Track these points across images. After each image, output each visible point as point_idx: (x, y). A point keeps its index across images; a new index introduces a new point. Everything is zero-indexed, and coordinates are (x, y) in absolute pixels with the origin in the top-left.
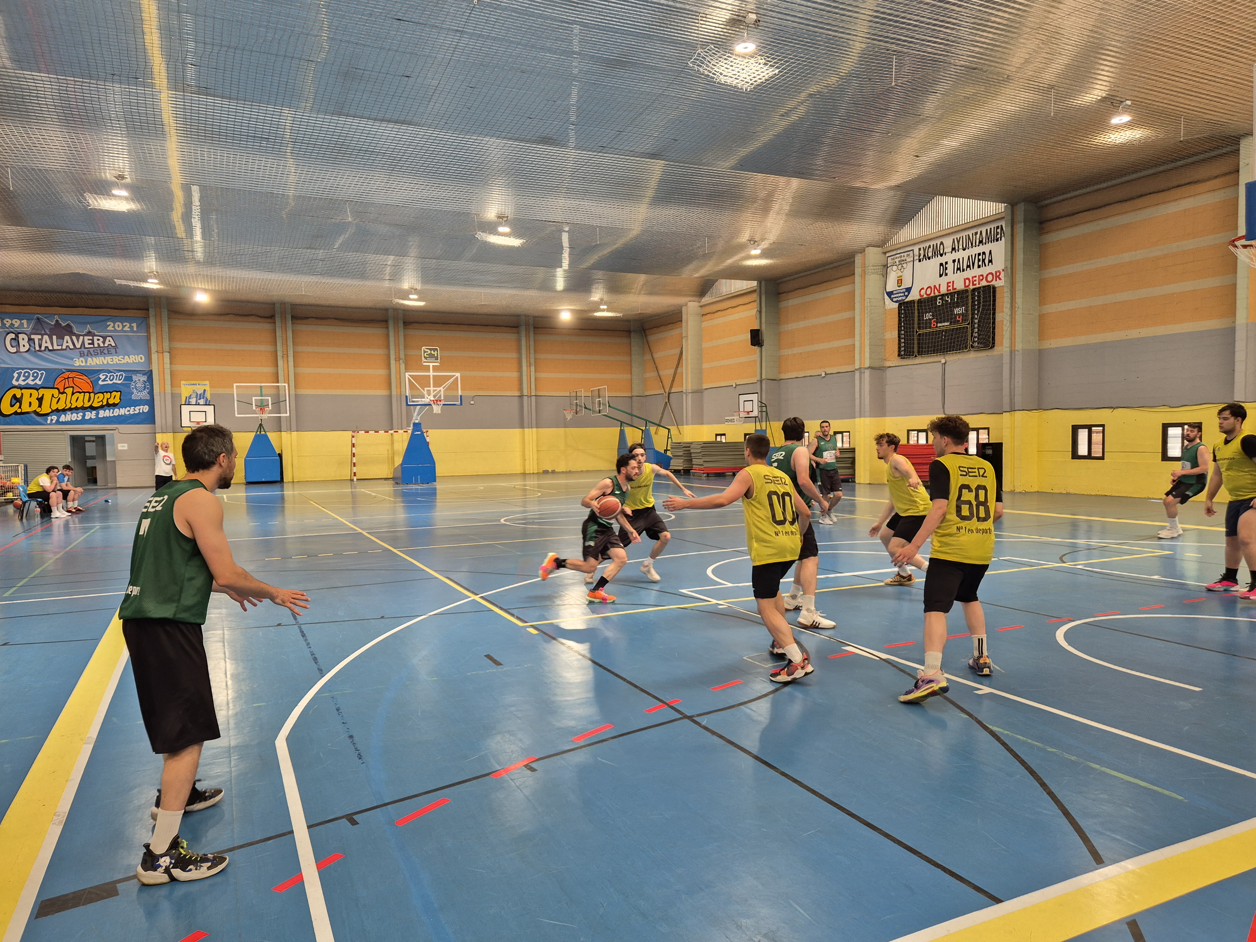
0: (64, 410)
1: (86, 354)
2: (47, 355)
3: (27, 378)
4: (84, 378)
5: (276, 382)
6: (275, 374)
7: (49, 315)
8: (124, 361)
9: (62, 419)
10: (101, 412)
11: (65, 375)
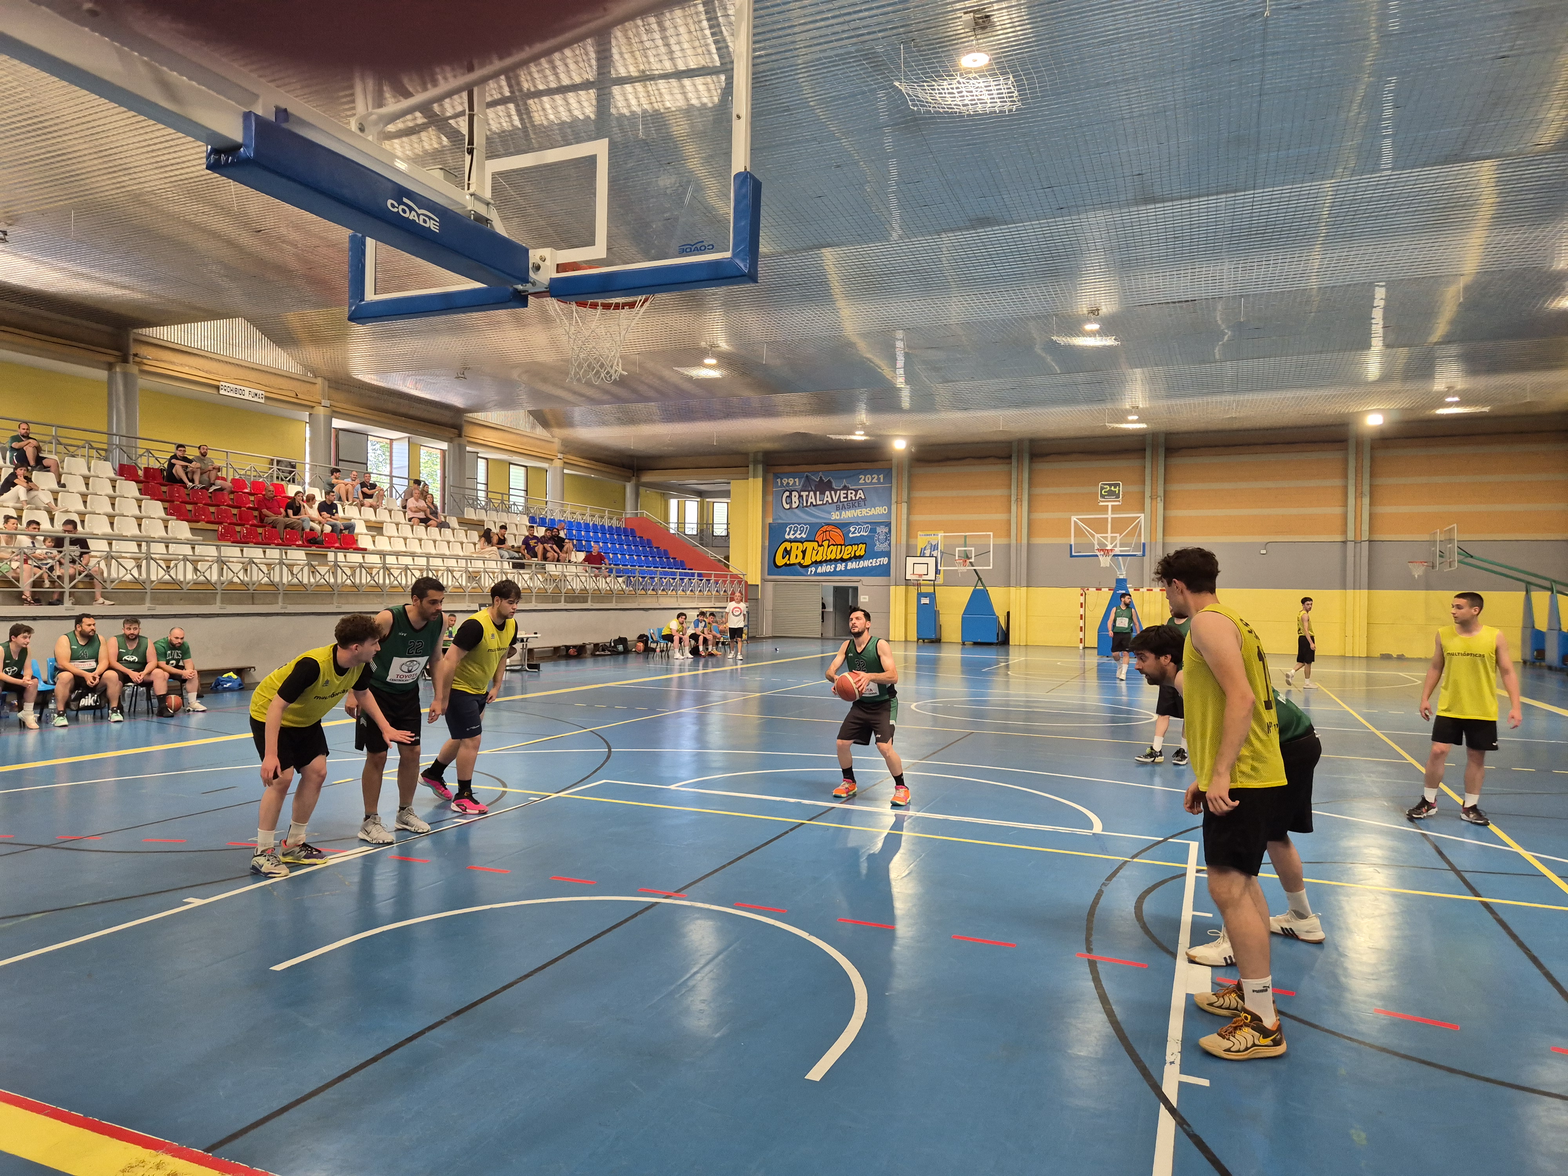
0: (821, 563)
1: (841, 507)
2: (812, 510)
3: (796, 532)
4: (838, 530)
5: (1009, 530)
6: (1009, 522)
7: (815, 473)
8: (871, 513)
9: (819, 571)
10: (849, 564)
11: (824, 529)
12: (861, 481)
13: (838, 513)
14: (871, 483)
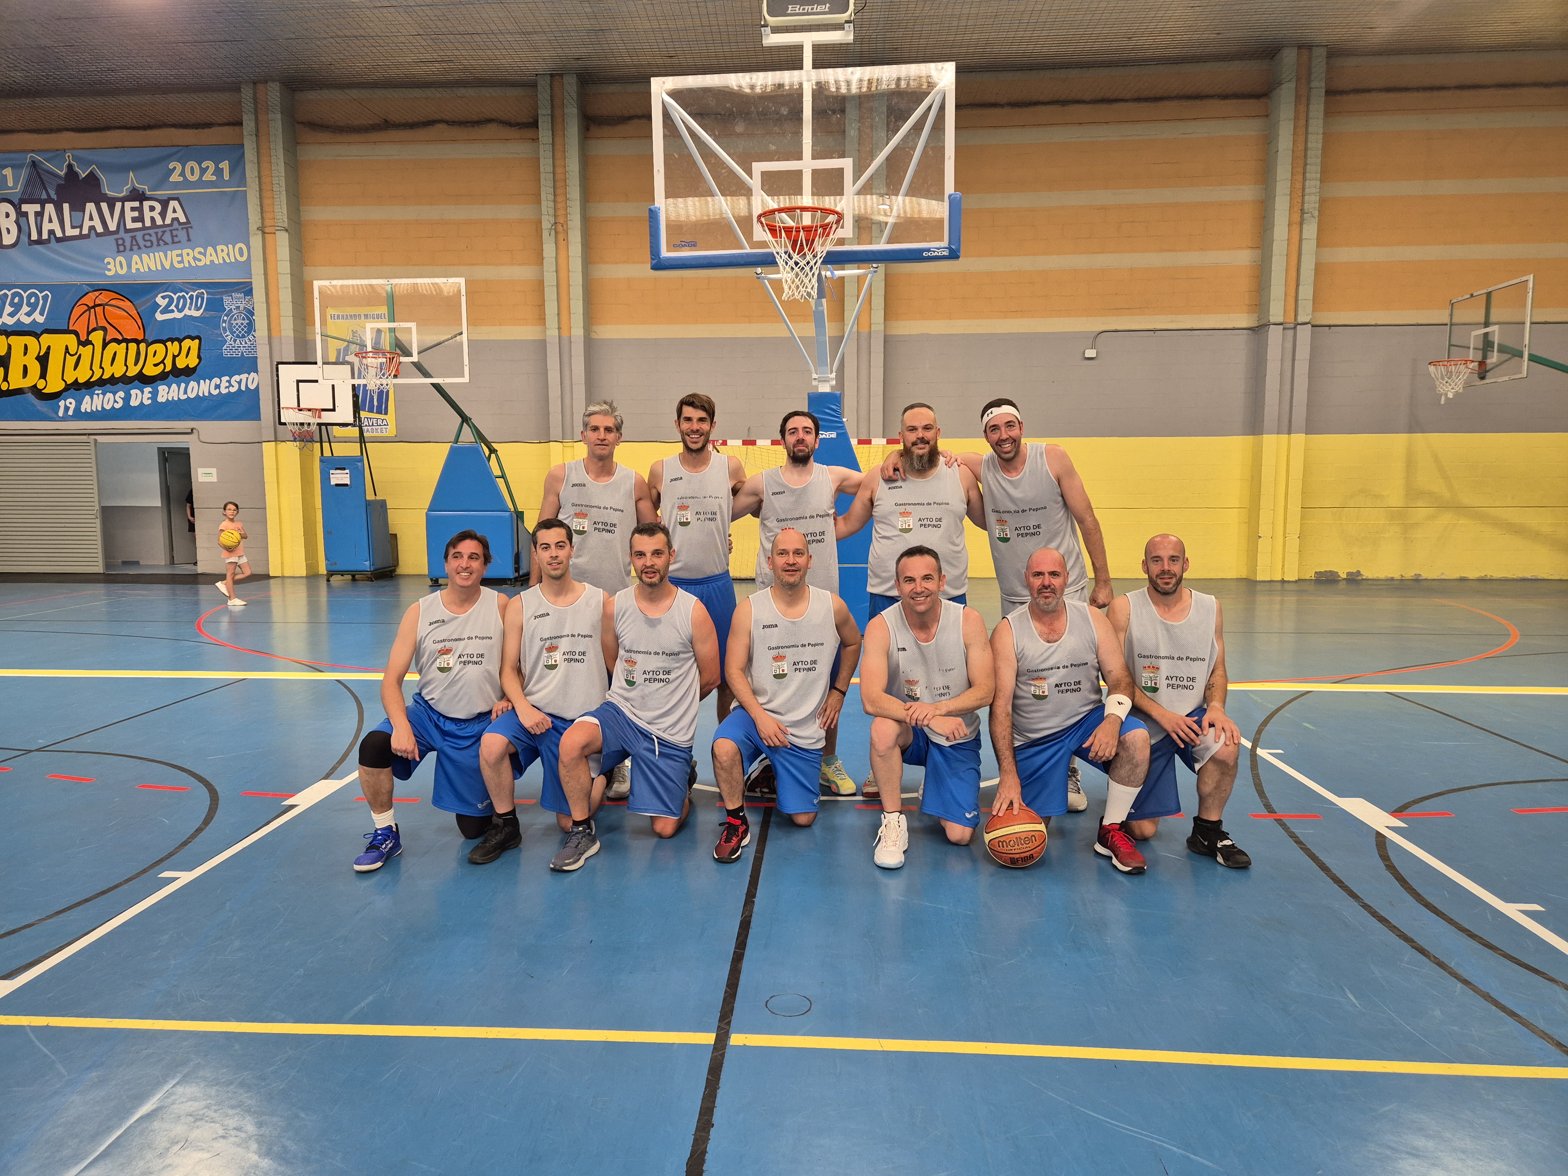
0: (89, 386)
1: (128, 244)
2: (55, 252)
3: (17, 308)
4: (126, 304)
5: (542, 306)
6: (540, 285)
7: (57, 154)
8: (205, 261)
9: (87, 405)
10: (162, 389)
11: (89, 300)
12: (175, 178)
13: (120, 258)
14: (200, 183)
